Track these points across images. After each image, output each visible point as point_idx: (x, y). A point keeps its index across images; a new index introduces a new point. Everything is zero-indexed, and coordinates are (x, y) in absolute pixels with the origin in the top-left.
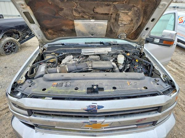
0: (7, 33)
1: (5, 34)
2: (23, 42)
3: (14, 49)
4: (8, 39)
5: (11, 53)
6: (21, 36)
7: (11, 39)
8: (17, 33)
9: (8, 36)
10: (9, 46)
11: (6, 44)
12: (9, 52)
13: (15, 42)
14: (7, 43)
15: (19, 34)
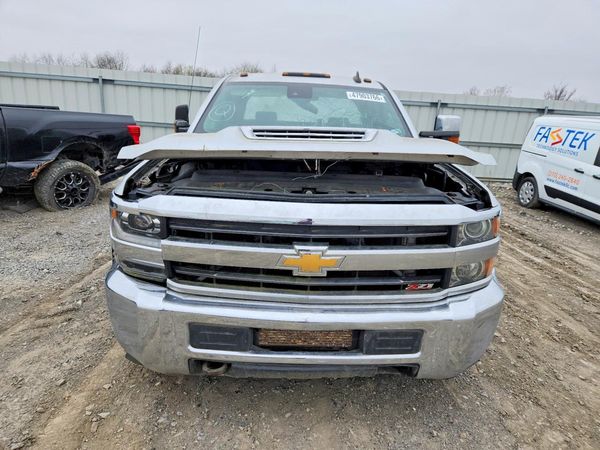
0: (70, 151)
1: (62, 152)
2: (109, 180)
3: (83, 195)
4: (70, 164)
5: (72, 205)
6: (106, 162)
7: (80, 167)
8: (95, 155)
9: (71, 159)
10: (72, 184)
11: (62, 180)
12: (67, 201)
13: (89, 175)
14: (68, 178)
15: (101, 156)
